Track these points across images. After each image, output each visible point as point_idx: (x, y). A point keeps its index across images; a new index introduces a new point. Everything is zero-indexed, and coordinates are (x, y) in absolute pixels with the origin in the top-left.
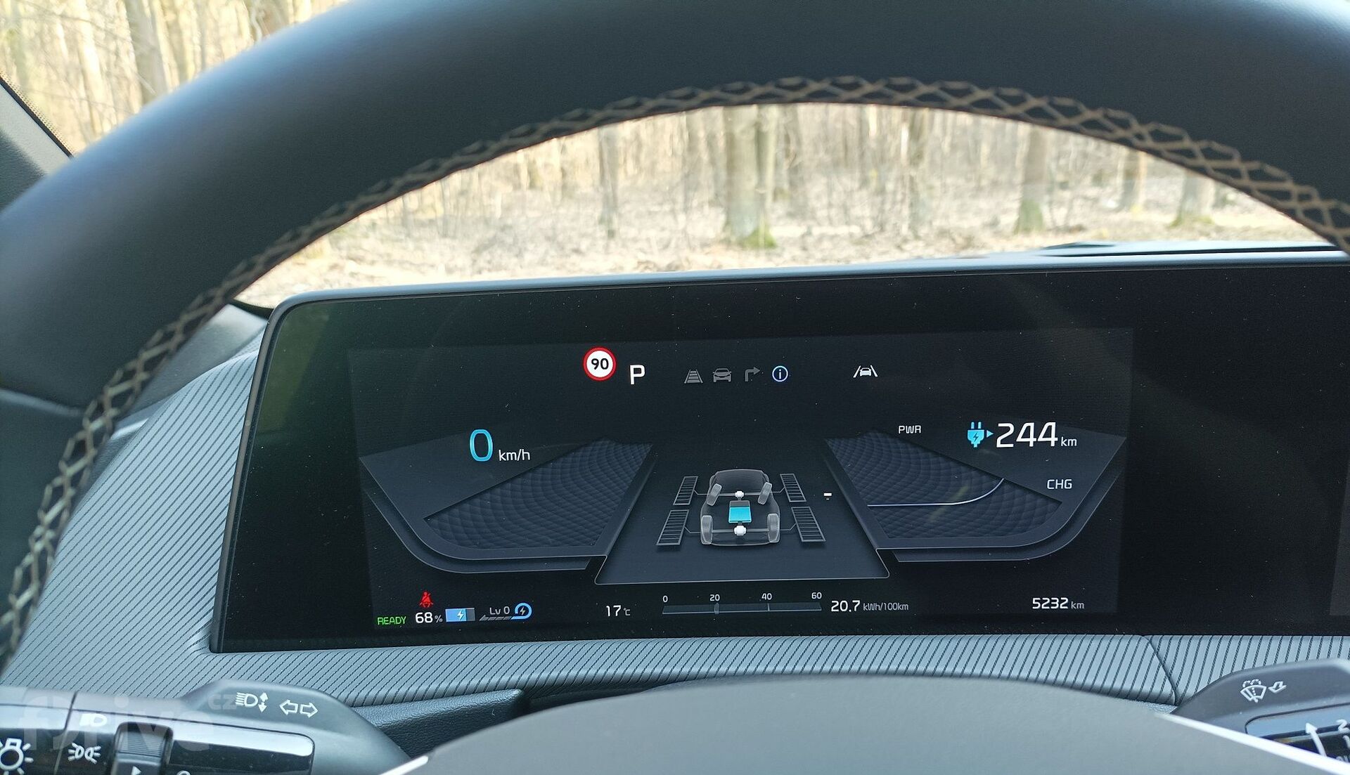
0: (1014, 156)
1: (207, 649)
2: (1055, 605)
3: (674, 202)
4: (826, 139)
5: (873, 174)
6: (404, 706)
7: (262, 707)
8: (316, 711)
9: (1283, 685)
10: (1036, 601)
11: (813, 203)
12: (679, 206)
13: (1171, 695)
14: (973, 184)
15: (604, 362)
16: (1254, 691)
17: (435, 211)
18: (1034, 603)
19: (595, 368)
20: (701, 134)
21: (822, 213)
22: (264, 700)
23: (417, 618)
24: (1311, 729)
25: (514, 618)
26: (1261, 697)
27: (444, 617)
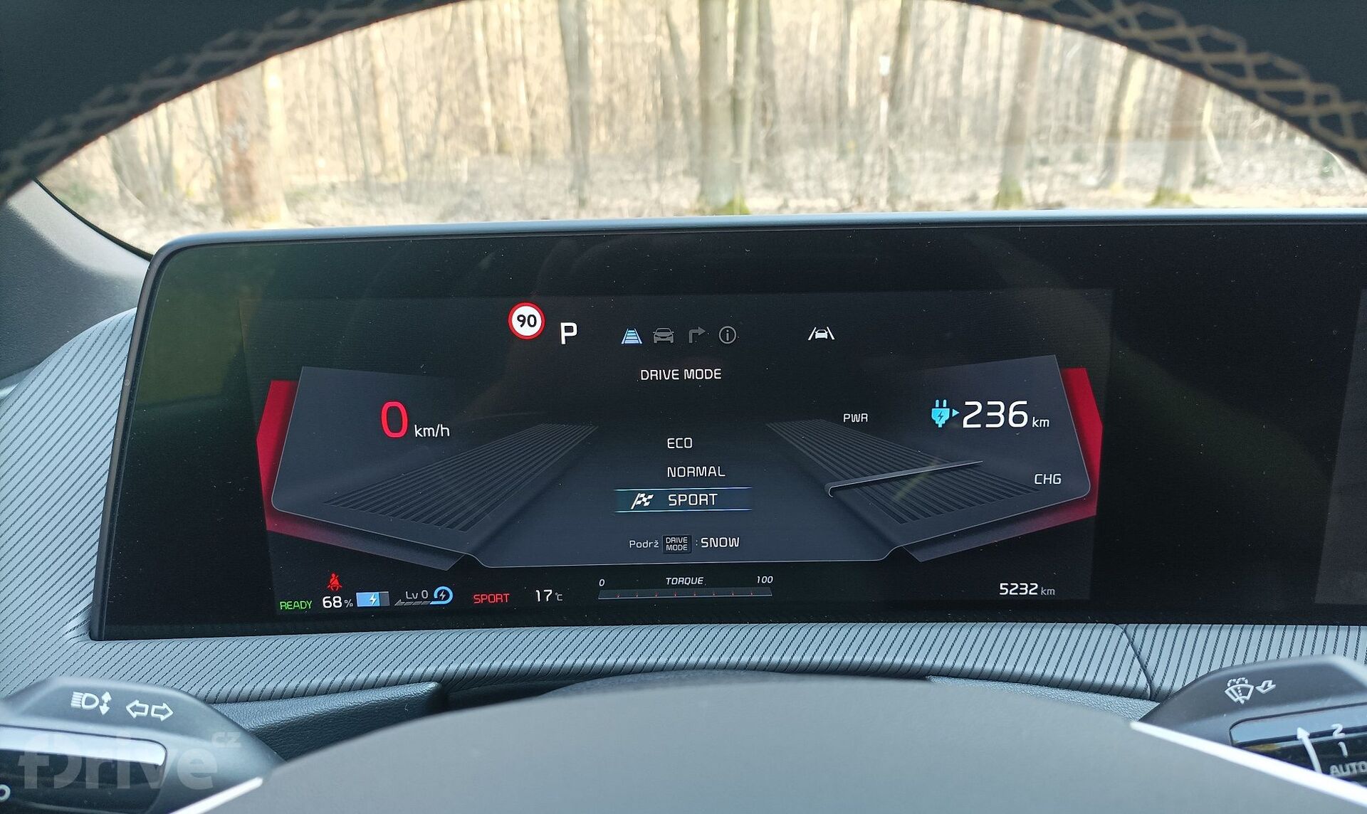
0: (994, 130)
1: (87, 636)
2: (1024, 591)
3: (647, 170)
4: (804, 108)
5: (851, 145)
6: (305, 700)
7: (104, 709)
8: (171, 713)
9: (1273, 684)
10: (1004, 586)
11: (790, 174)
12: (653, 175)
13: (1146, 689)
14: (952, 159)
15: (532, 319)
16: (1240, 691)
17: (398, 175)
18: (1001, 588)
19: (522, 326)
20: (676, 100)
21: (799, 186)
22: (106, 701)
23: (324, 602)
24: (1303, 736)
25: (433, 603)
26: (1248, 698)
27: (354, 601)
